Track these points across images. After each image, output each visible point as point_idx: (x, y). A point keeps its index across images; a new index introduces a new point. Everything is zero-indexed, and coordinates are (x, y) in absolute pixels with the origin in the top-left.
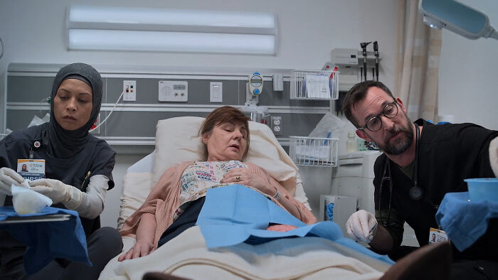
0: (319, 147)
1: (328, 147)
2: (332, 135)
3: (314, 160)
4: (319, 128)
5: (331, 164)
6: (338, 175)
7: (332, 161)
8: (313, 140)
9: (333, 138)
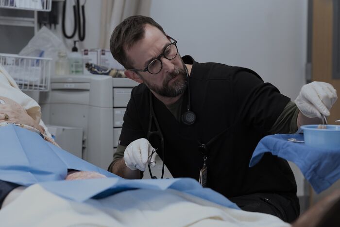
0: (30, 68)
1: (39, 68)
2: (45, 54)
3: (23, 83)
4: (31, 45)
5: (43, 88)
6: (49, 100)
7: (43, 85)
8: (22, 59)
9: (45, 58)
